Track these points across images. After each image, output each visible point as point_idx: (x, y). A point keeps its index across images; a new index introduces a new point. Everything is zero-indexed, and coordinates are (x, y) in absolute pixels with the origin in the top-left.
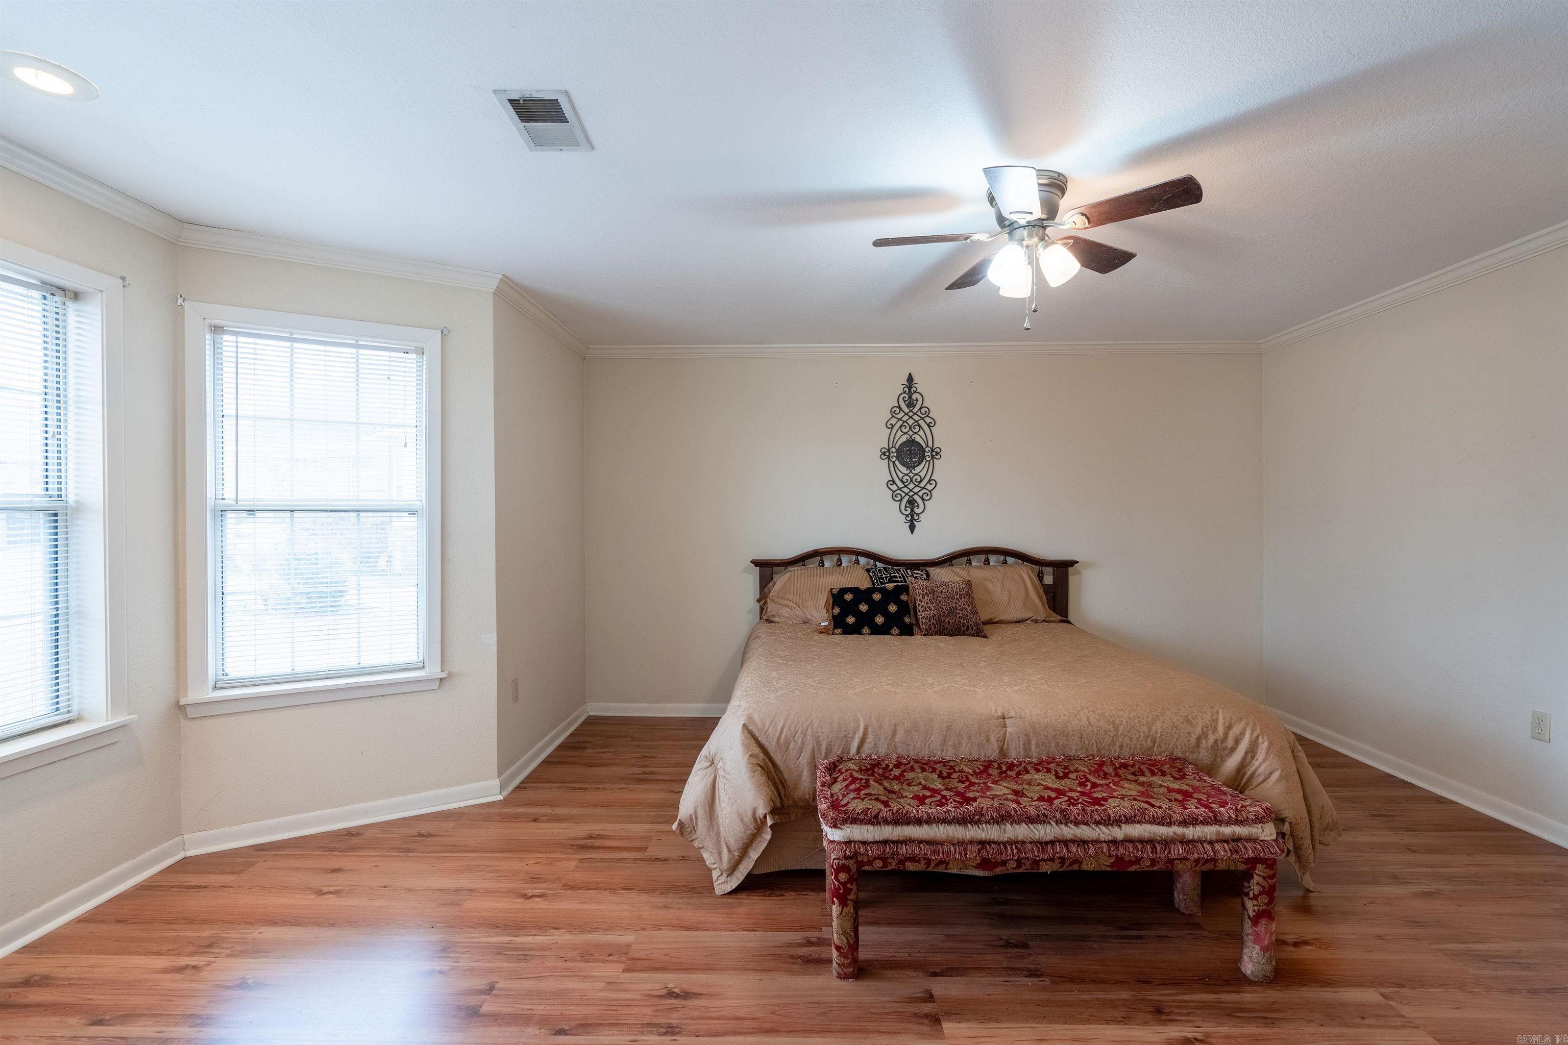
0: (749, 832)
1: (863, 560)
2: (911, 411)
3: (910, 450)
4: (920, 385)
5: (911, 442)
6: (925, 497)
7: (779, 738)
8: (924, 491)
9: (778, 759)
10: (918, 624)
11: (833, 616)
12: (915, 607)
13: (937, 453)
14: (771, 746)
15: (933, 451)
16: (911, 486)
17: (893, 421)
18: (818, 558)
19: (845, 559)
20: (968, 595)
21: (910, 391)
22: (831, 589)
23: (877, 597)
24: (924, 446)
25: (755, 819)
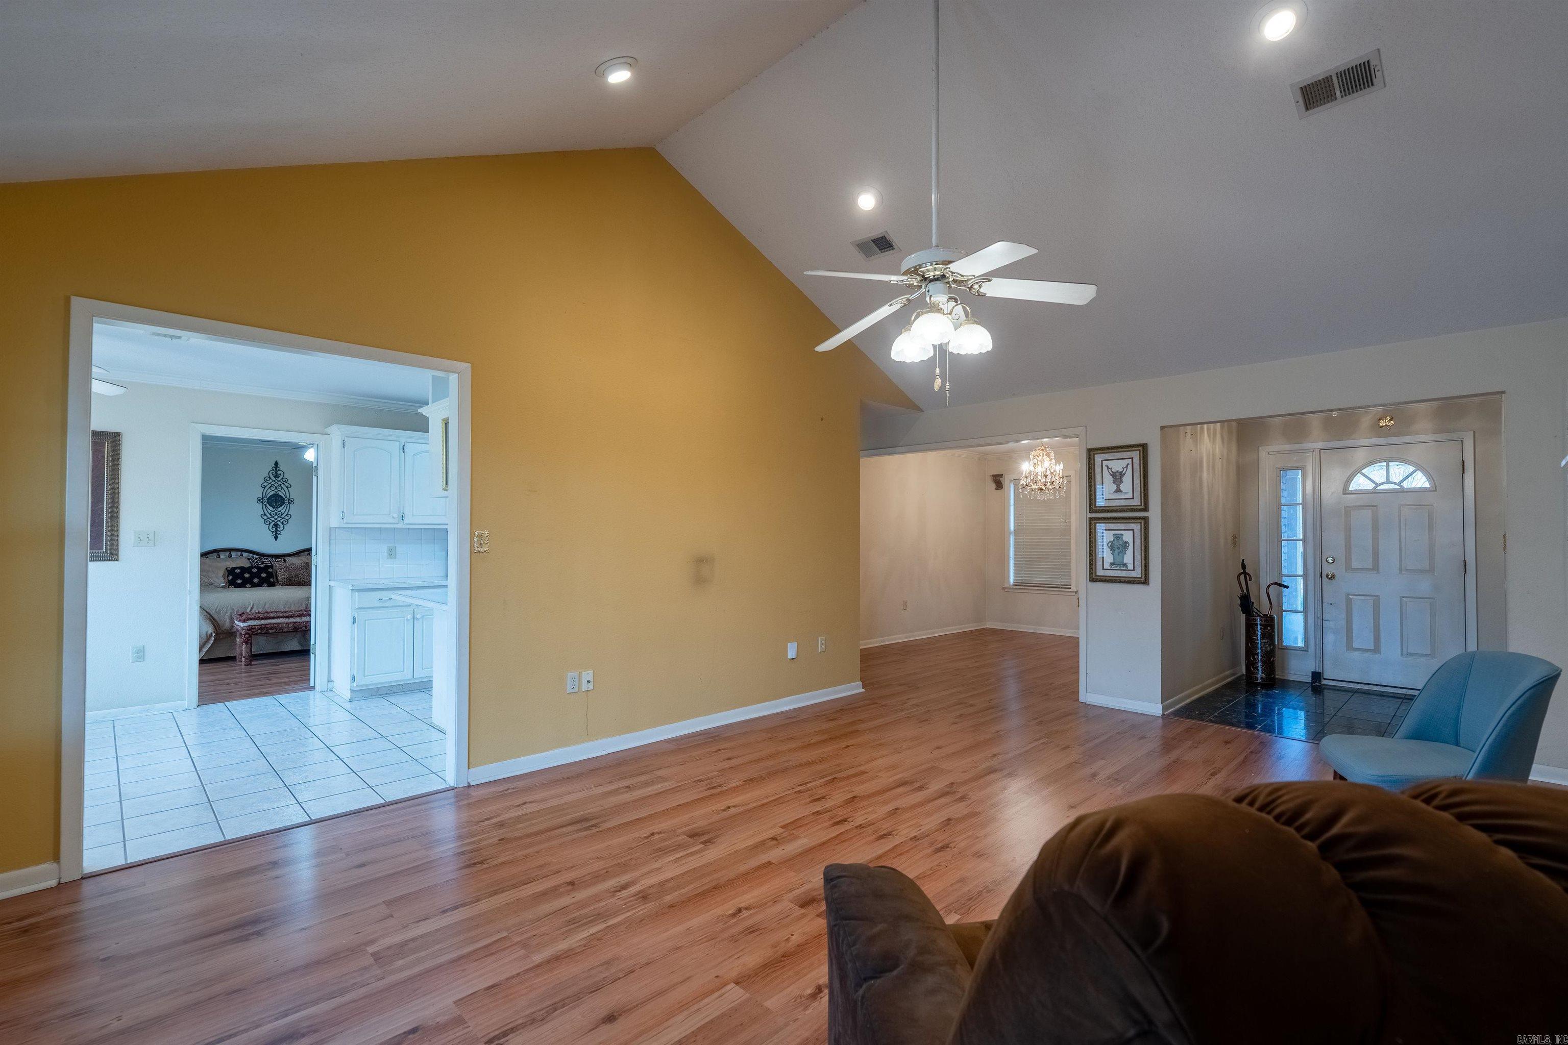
0: (204, 641)
1: (245, 554)
2: (276, 480)
3: (276, 499)
4: (282, 466)
5: (276, 495)
6: (284, 523)
7: (216, 610)
8: (283, 520)
9: (216, 617)
10: (278, 582)
11: (228, 580)
12: (276, 575)
13: (292, 501)
14: (213, 613)
15: (289, 500)
16: (276, 517)
17: (266, 484)
18: (216, 554)
19: (234, 554)
20: (306, 568)
21: (276, 469)
22: (227, 568)
23: (255, 570)
24: (284, 498)
25: (207, 635)
